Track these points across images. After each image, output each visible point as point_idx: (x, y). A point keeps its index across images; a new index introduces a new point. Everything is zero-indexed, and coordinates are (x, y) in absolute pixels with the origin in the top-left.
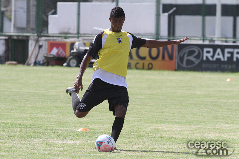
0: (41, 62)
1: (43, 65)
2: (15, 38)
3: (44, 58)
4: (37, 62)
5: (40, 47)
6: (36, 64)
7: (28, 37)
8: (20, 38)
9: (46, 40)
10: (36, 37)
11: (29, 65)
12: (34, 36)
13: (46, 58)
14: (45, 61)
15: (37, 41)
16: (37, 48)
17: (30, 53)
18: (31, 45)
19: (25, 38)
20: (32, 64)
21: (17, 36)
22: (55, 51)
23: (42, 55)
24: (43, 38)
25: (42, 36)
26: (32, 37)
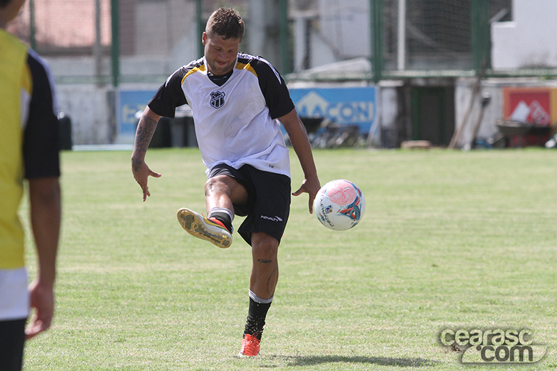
0: (490, 141)
1: (495, 146)
2: (421, 83)
3: (495, 130)
4: (480, 142)
5: (485, 102)
6: (475, 145)
7: (452, 80)
8: (433, 83)
9: (499, 86)
10: (474, 80)
11: (458, 147)
12: (467, 77)
13: (502, 129)
14: (500, 137)
15: (477, 89)
16: (477, 105)
17: (459, 120)
18: (463, 98)
19: (444, 83)
20: (467, 147)
21: (426, 79)
22: (521, 113)
23: (492, 122)
24: (492, 81)
25: (487, 77)
26: (462, 80)
